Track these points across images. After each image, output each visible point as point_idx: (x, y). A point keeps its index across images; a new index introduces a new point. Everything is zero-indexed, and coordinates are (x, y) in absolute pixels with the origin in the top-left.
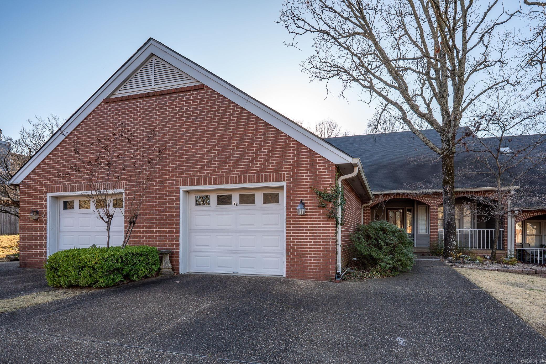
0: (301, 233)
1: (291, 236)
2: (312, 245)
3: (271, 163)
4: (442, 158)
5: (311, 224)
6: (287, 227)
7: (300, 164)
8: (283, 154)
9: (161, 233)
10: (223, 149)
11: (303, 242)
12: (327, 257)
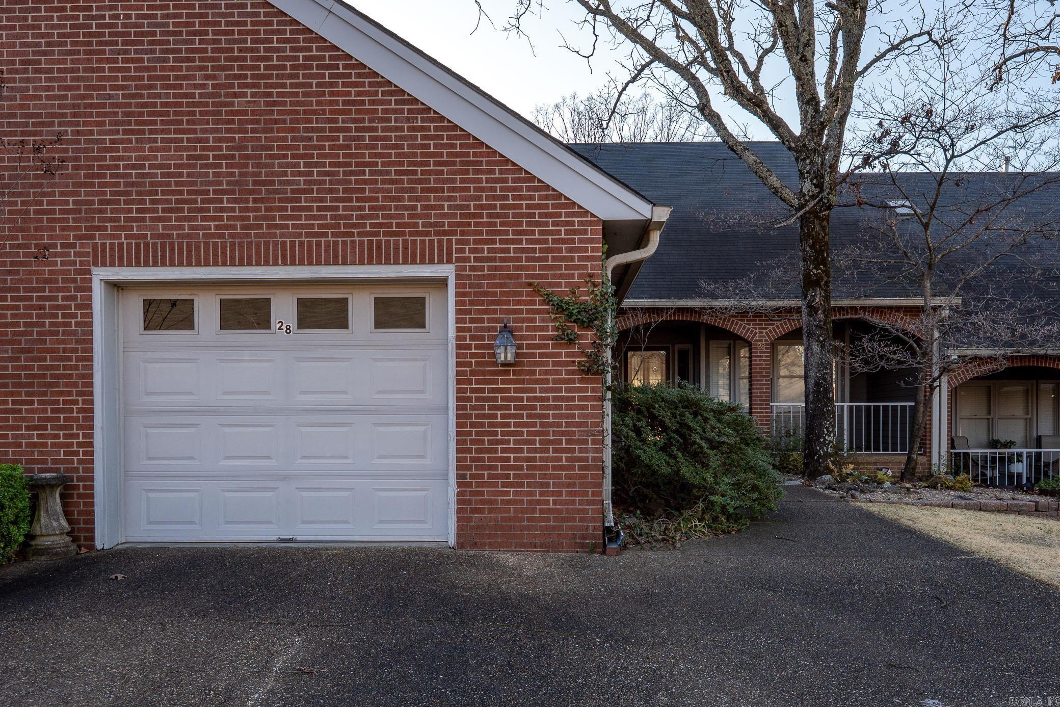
0: (504, 416)
1: (473, 425)
2: (536, 450)
3: (405, 208)
4: (802, 218)
5: (534, 390)
6: (459, 399)
7: (498, 216)
8: (444, 181)
9: (23, 419)
10: (247, 157)
11: (508, 442)
12: (581, 485)
